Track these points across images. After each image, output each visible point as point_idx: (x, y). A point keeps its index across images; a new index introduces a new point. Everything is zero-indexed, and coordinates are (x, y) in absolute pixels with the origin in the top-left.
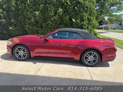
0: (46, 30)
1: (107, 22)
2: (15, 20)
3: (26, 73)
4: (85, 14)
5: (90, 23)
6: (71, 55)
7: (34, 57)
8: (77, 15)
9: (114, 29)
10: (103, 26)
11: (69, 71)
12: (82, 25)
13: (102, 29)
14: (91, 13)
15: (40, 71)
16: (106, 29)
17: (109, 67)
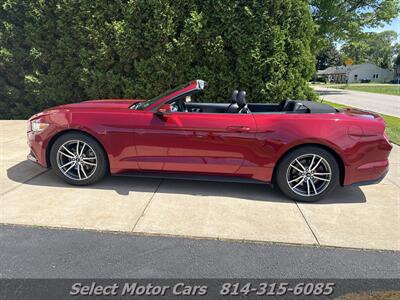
0: (149, 86)
1: (340, 57)
2: (43, 52)
3: (100, 227)
4: (276, 29)
5: (295, 59)
6: (242, 166)
7: (118, 173)
8: (250, 34)
9: (363, 82)
10: (330, 71)
11: (241, 218)
12: (268, 66)
13: (325, 81)
14: (298, 26)
15: (146, 219)
16: (340, 79)
17: (365, 201)
